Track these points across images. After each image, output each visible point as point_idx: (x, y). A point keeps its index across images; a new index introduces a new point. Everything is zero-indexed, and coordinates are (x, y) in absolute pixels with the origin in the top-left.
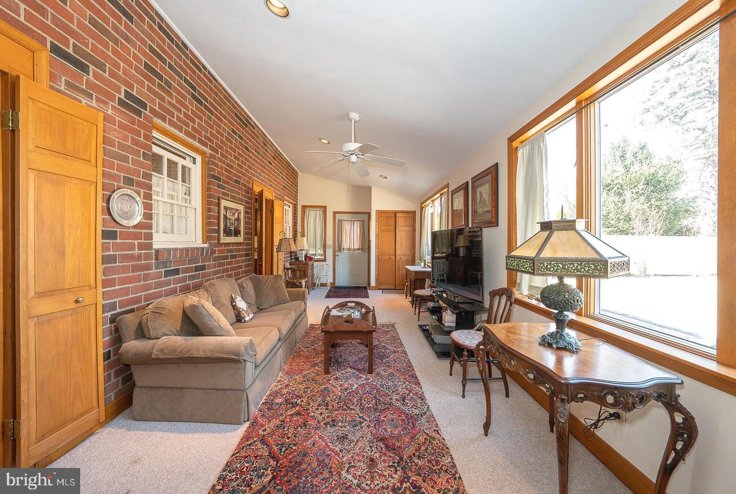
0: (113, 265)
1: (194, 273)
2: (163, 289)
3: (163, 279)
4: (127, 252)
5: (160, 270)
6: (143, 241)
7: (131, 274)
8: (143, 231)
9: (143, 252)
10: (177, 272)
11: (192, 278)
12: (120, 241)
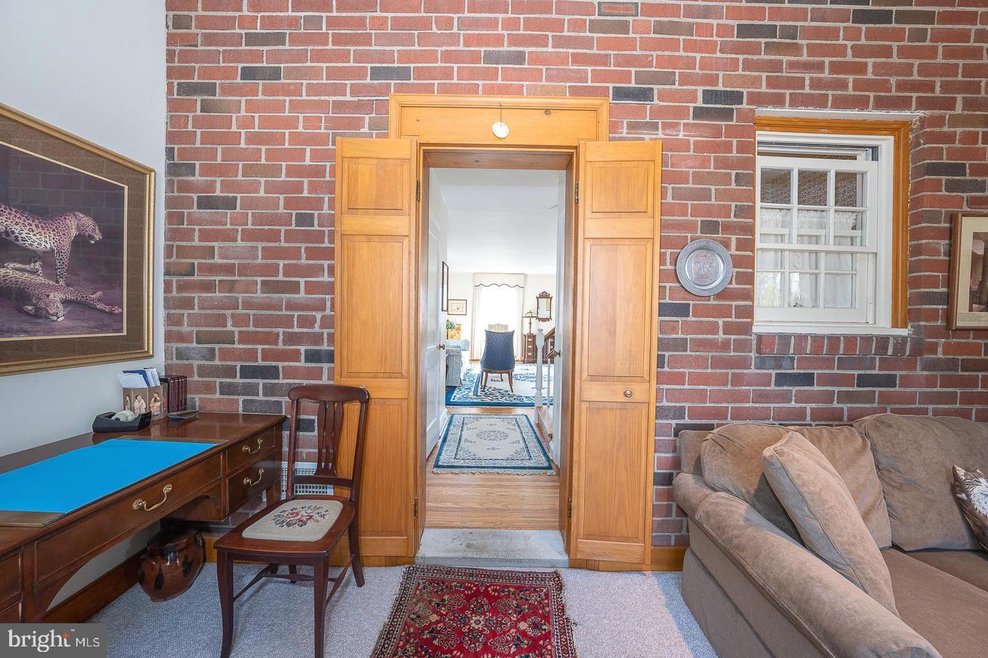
0: (682, 353)
1: (856, 389)
2: (772, 405)
3: (773, 387)
4: (705, 336)
5: (767, 371)
6: (733, 319)
7: (710, 370)
8: (734, 303)
9: (733, 337)
10: (807, 379)
11: (849, 397)
12: (694, 319)
